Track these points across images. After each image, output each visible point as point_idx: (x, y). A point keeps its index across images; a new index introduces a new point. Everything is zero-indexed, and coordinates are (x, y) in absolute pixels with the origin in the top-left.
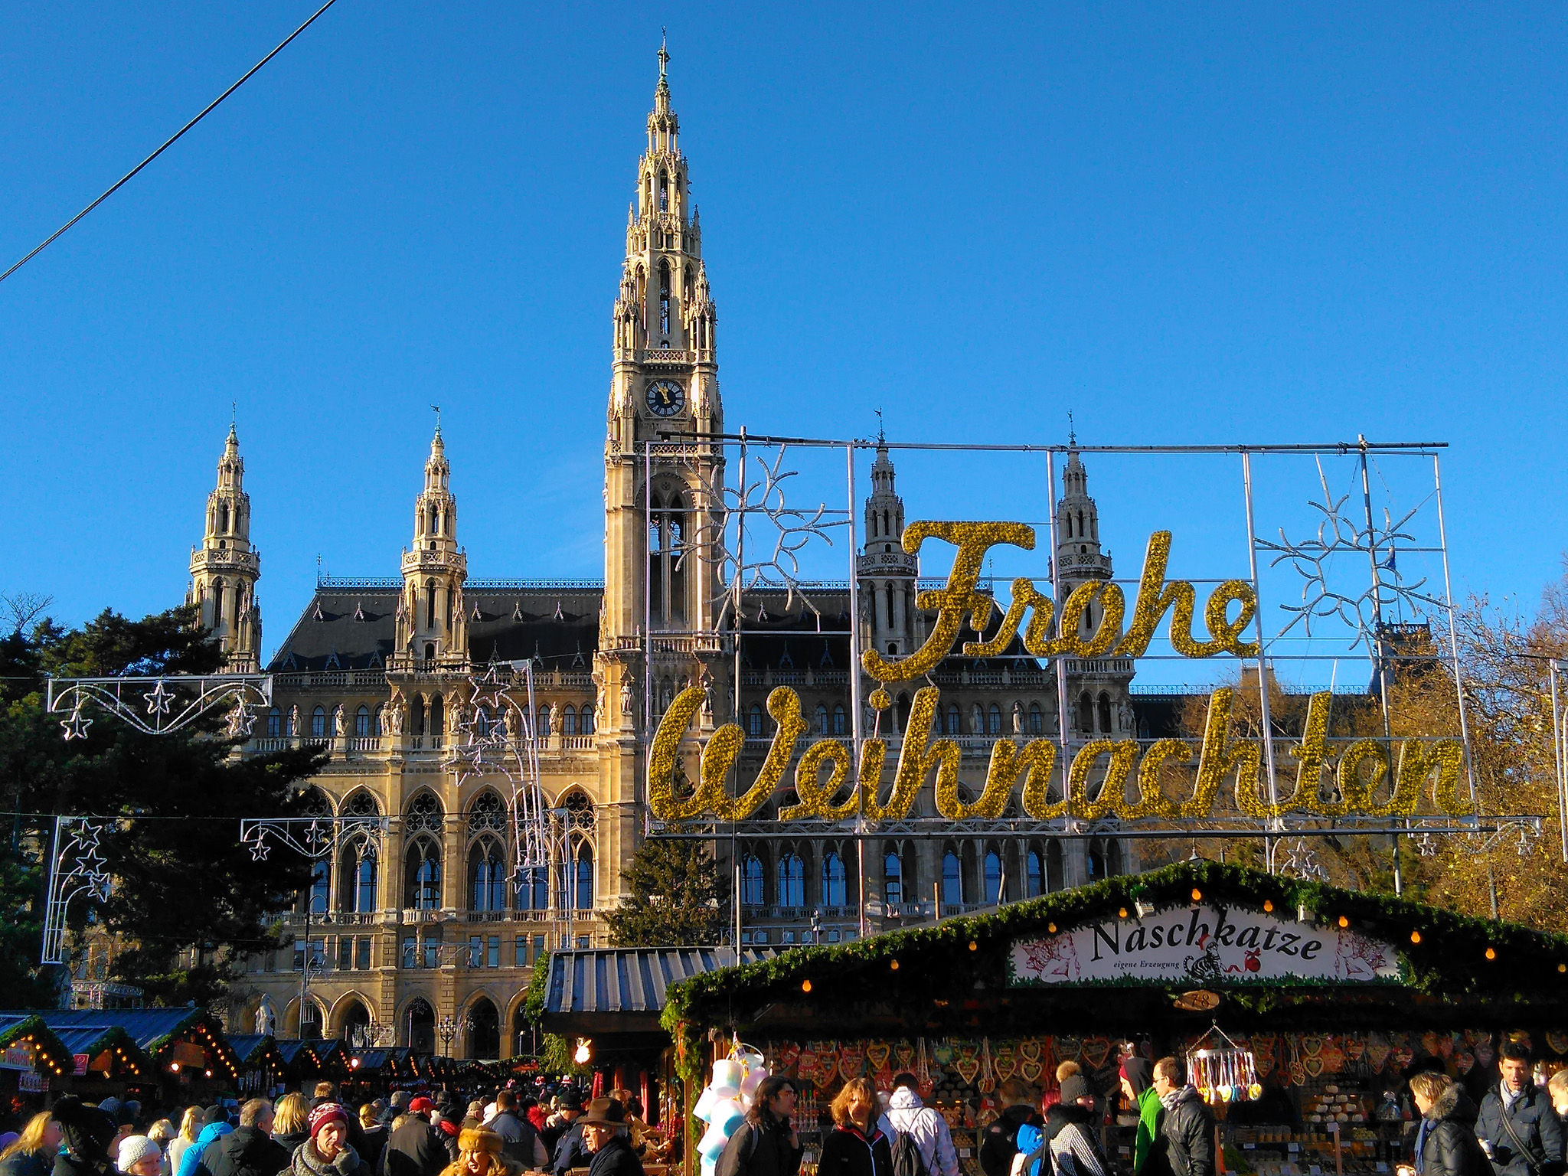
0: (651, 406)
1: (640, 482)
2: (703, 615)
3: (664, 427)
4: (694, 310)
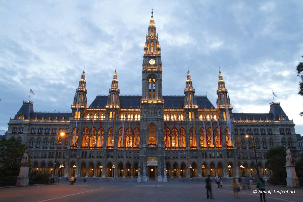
1: (148, 75)
2: (159, 97)
3: (152, 66)
4: (157, 48)
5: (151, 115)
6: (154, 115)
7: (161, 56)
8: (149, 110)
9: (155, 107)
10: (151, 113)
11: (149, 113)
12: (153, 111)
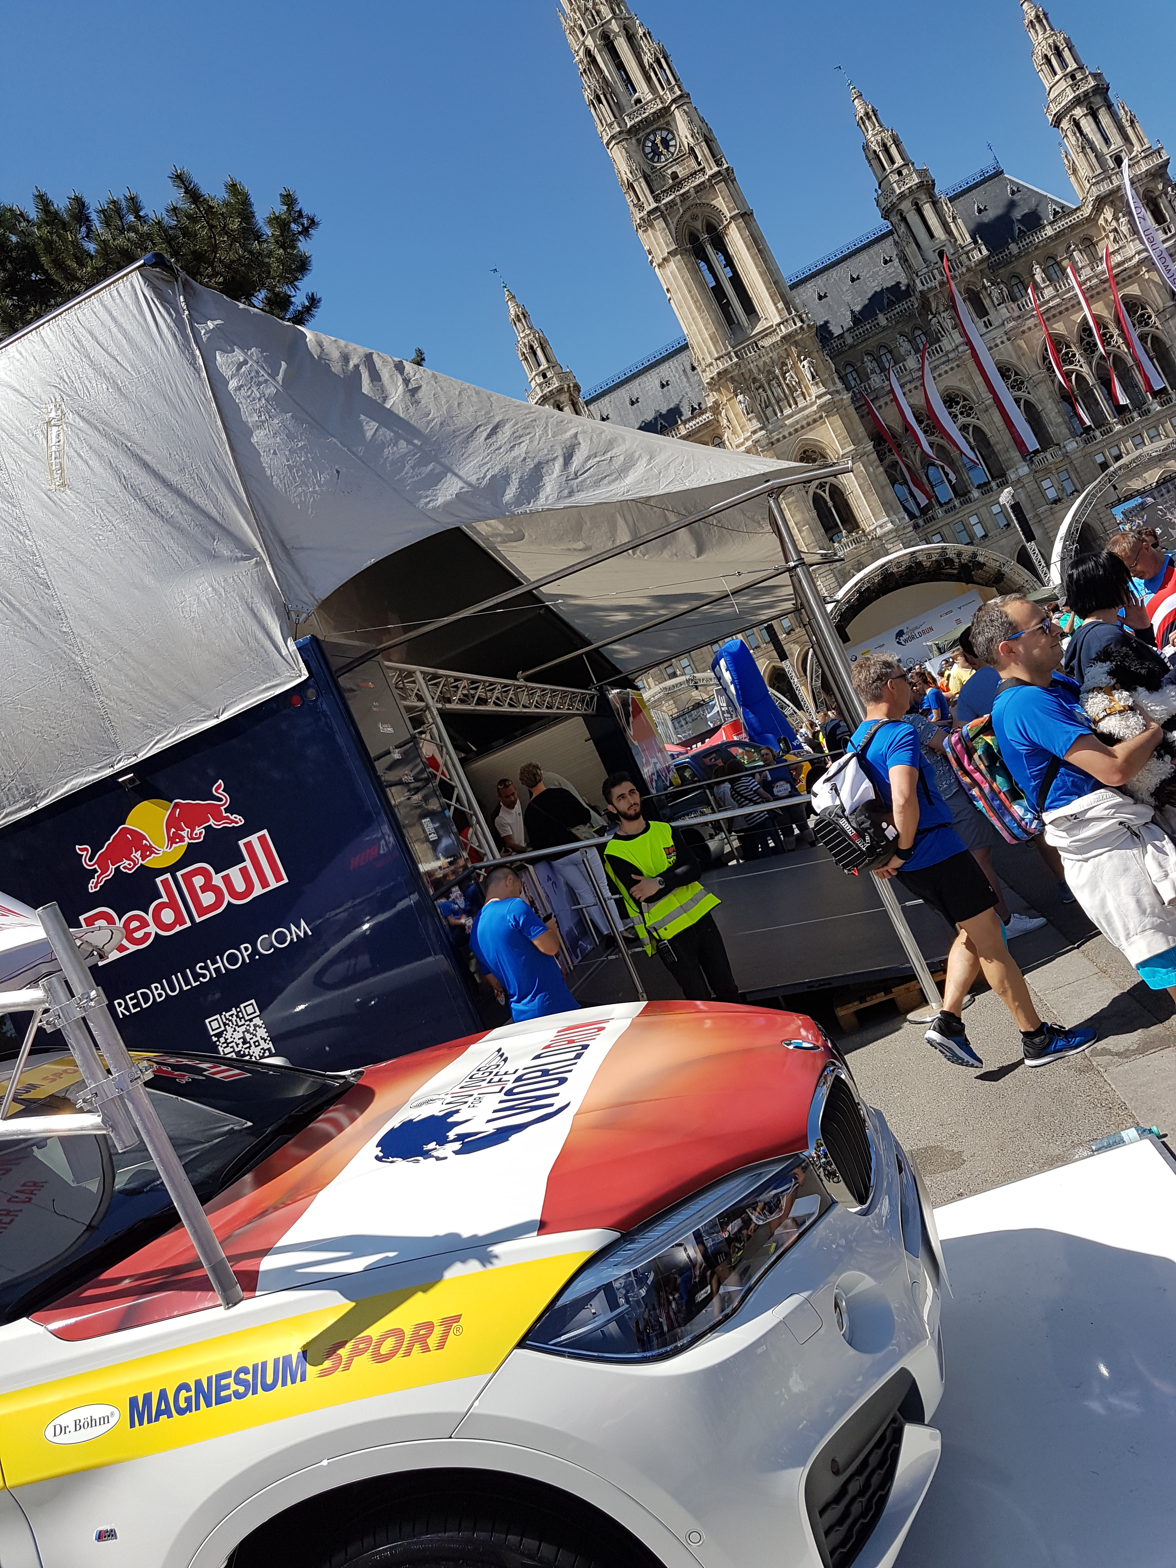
0: (652, 159)
1: (672, 226)
2: (775, 304)
3: (669, 171)
4: (647, 59)
5: (782, 412)
6: (796, 404)
7: (686, 90)
8: (761, 390)
9: (783, 363)
10: (773, 401)
11: (768, 403)
12: (780, 385)
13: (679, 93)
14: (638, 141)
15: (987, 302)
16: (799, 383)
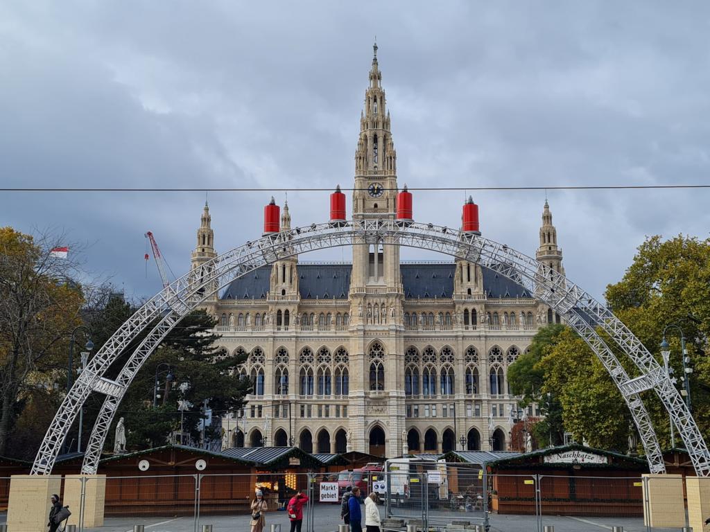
0: (370, 193)
2: (391, 278)
3: (375, 202)
4: (387, 154)
5: (374, 323)
6: (381, 323)
7: (397, 175)
8: (370, 310)
9: (383, 303)
10: (373, 317)
11: (370, 316)
12: (378, 312)
13: (393, 175)
14: (368, 183)
15: (478, 319)
16: (386, 315)
